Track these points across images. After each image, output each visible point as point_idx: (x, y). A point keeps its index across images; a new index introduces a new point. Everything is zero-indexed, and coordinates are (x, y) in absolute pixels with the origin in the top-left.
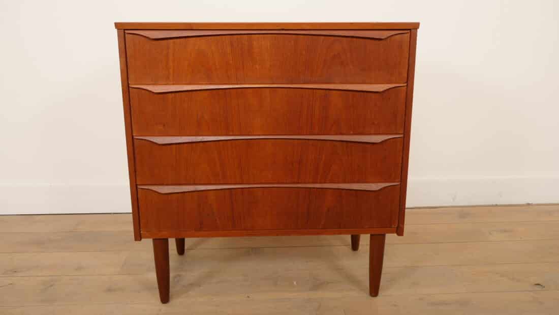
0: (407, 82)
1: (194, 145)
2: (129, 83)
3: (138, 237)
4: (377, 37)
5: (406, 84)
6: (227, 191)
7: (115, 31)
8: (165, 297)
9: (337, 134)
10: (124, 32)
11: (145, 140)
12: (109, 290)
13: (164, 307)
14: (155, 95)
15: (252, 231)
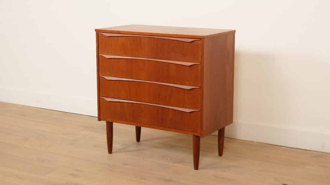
2: (99, 53)
3: (99, 119)
4: (187, 41)
10: (98, 33)
11: (103, 77)
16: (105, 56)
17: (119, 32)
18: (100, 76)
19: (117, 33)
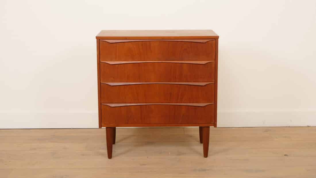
0: (215, 60)
1: (126, 86)
2: (100, 60)
3: (100, 126)
4: (202, 42)
5: (214, 61)
6: (139, 106)
7: (96, 40)
8: (110, 156)
9: (186, 82)
10: (99, 41)
11: (105, 84)
12: (83, 155)
13: (110, 160)
14: (111, 65)
15: (149, 124)
16: (109, 62)
17: (126, 38)
18: (101, 83)
19: (124, 38)
